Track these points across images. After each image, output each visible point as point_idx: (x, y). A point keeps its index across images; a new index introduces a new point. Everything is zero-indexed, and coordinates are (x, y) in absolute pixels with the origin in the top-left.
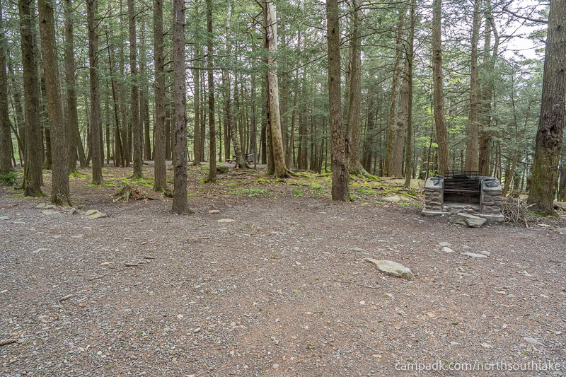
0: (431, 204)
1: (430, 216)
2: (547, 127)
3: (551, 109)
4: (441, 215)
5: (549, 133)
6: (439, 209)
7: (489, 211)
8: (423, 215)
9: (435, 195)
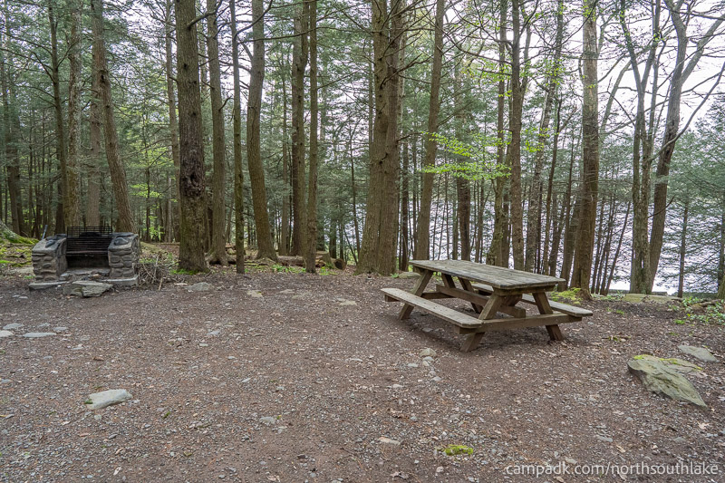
0: (42, 273)
1: (40, 290)
2: (187, 175)
3: (188, 154)
4: (56, 286)
5: (189, 182)
6: (53, 279)
7: (119, 274)
8: (31, 289)
9: (46, 260)
